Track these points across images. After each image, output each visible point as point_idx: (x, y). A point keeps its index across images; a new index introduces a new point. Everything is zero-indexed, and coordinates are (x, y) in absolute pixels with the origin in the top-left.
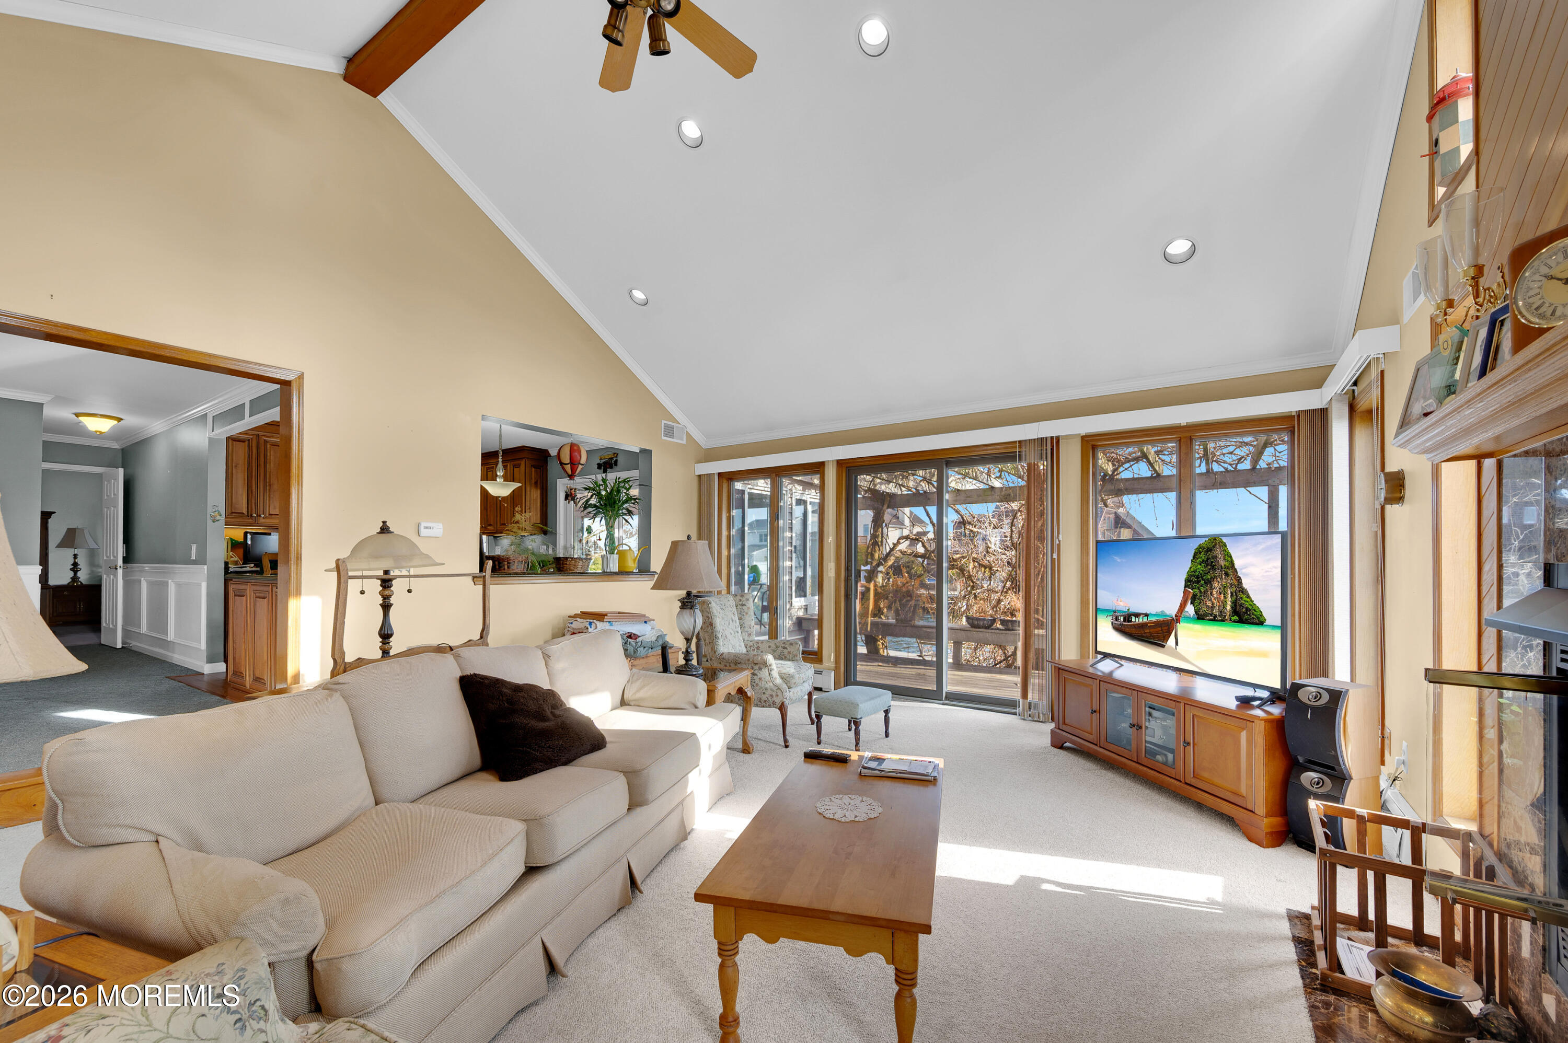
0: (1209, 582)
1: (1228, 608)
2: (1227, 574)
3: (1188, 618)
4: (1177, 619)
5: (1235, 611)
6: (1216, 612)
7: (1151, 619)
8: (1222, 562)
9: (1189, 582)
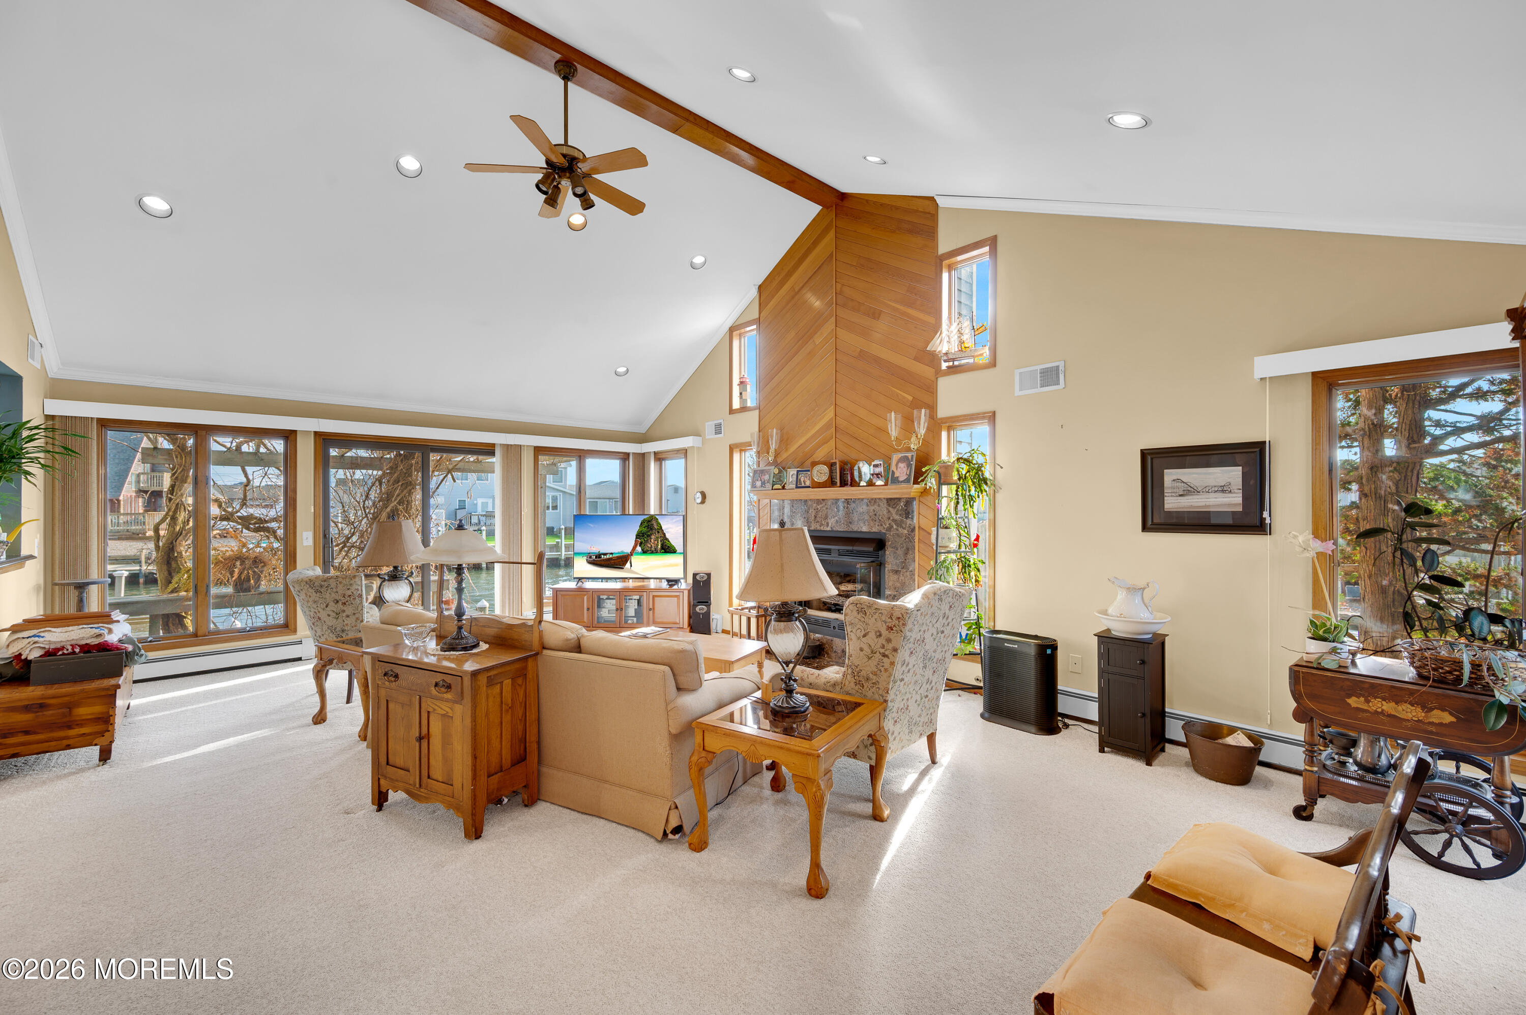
0: (649, 536)
1: (659, 547)
2: (658, 532)
3: (638, 553)
4: (632, 554)
5: (662, 548)
6: (653, 549)
7: (614, 555)
8: (656, 527)
9: (637, 536)
